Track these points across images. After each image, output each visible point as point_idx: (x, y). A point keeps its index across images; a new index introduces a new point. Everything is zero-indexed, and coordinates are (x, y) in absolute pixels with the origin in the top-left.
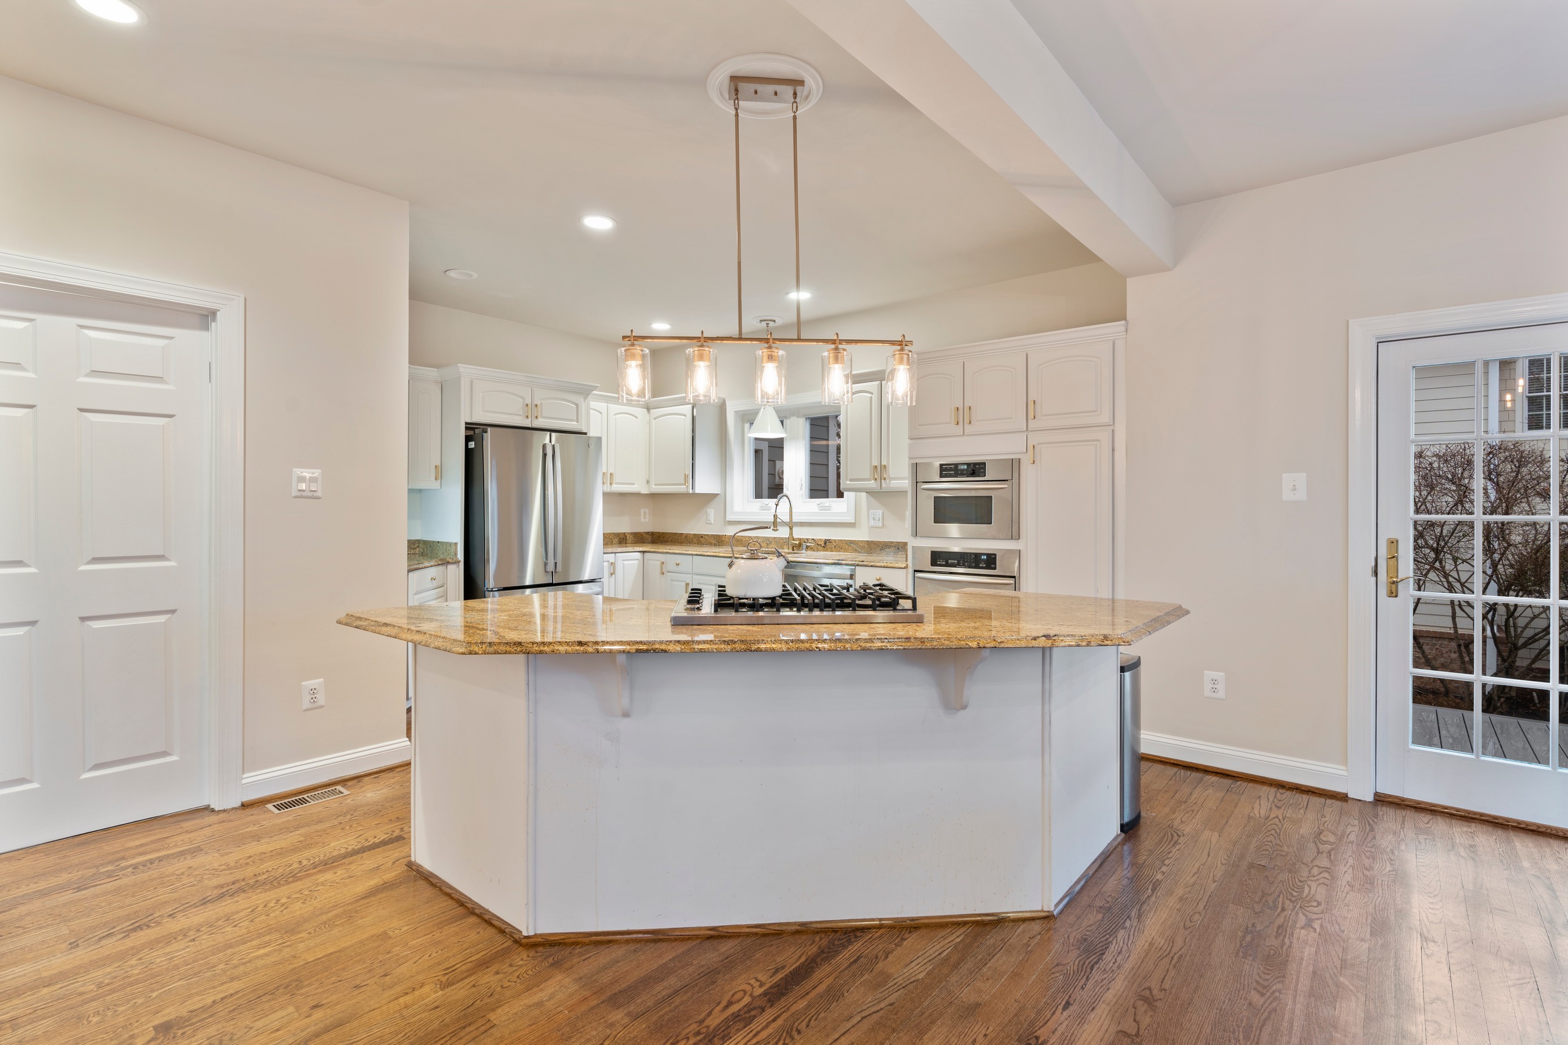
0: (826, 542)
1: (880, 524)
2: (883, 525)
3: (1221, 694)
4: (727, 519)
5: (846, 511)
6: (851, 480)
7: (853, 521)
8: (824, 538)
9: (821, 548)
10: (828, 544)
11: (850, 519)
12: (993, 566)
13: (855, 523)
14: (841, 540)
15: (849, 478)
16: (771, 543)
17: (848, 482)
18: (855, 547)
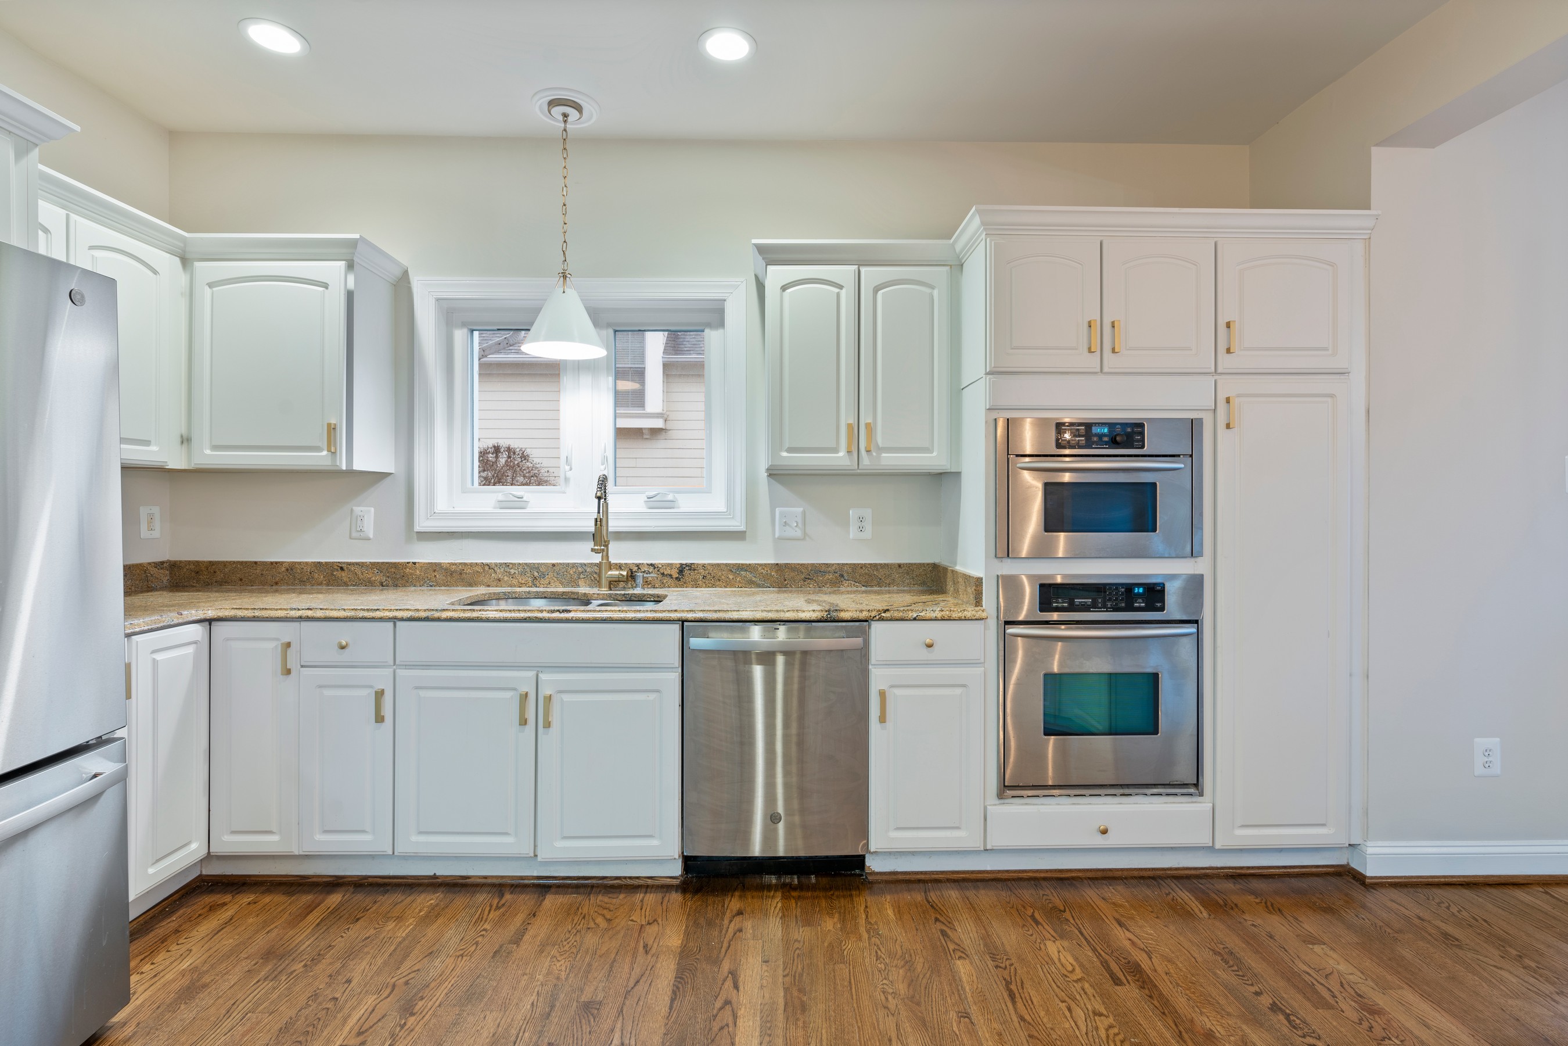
0: (682, 569)
1: (799, 533)
2: (805, 534)
3: (1496, 769)
4: (417, 528)
5: (723, 508)
6: (790, 450)
7: (742, 528)
8: (677, 561)
9: (670, 581)
10: (686, 572)
11: (736, 524)
12: (1159, 605)
13: (745, 532)
14: (718, 565)
15: (787, 445)
16: (543, 575)
17: (785, 454)
18: (749, 575)
